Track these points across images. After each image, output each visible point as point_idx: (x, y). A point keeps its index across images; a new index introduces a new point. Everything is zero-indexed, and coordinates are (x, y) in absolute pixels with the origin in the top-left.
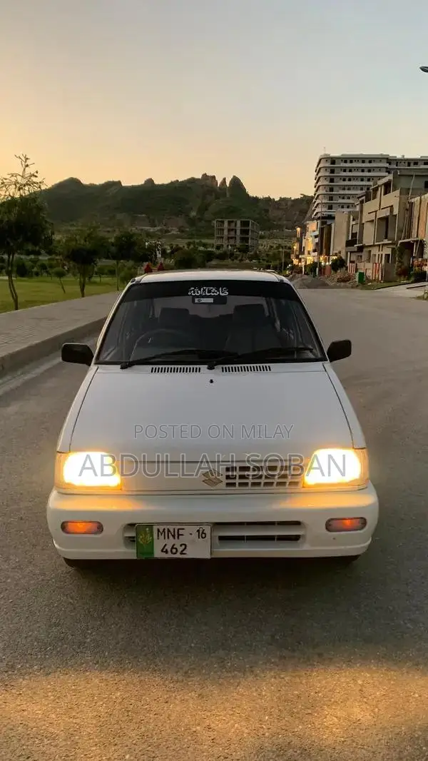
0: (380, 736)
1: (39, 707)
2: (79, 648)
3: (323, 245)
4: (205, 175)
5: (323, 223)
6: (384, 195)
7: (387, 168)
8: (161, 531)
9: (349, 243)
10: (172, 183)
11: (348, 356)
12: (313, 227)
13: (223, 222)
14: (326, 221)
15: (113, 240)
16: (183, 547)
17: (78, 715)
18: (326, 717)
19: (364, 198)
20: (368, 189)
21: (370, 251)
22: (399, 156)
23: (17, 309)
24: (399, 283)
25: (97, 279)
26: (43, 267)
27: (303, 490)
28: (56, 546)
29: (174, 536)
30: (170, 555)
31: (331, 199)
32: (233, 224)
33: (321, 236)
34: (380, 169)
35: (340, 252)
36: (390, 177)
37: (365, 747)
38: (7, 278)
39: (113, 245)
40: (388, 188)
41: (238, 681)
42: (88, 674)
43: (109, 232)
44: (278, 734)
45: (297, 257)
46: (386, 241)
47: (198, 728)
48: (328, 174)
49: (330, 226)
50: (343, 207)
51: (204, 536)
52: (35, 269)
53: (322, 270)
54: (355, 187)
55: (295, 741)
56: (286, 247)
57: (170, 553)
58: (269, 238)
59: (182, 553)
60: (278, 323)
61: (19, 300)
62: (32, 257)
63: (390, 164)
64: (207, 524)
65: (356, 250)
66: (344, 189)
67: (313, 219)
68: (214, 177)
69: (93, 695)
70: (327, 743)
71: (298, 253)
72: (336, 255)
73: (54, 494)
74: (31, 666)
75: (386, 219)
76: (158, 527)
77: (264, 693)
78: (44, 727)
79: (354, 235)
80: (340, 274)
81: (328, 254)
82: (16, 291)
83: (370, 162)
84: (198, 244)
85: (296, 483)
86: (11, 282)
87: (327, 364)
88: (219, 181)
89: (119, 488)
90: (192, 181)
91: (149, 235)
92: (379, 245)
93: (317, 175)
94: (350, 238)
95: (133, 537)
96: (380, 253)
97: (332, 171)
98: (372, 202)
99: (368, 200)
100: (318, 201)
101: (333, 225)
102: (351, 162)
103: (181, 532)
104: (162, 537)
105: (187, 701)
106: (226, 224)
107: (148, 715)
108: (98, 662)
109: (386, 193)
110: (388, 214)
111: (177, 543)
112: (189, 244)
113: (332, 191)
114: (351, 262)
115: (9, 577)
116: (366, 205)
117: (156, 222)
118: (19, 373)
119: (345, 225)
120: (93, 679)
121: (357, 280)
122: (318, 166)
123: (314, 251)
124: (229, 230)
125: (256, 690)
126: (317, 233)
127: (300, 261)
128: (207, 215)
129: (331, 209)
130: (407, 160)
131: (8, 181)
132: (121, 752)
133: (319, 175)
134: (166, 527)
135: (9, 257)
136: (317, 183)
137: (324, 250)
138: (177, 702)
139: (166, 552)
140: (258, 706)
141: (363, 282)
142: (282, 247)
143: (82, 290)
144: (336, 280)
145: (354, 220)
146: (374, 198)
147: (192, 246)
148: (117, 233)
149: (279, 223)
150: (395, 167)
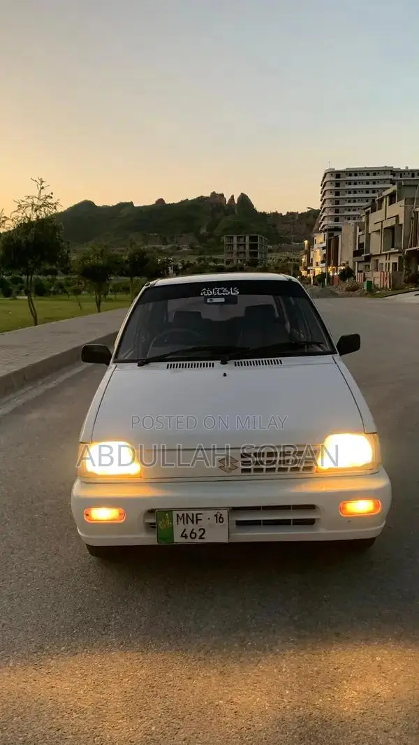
0: (399, 708)
1: (67, 684)
2: (104, 630)
3: (331, 256)
4: (213, 194)
5: (330, 235)
6: (389, 205)
7: (391, 180)
8: (180, 515)
9: (356, 254)
10: (182, 202)
11: (357, 350)
12: (320, 239)
13: (232, 238)
14: (333, 233)
15: (126, 258)
16: (202, 531)
17: (105, 691)
18: (345, 691)
19: (370, 209)
20: (374, 201)
21: (377, 261)
22: (403, 168)
23: (36, 324)
24: (406, 291)
25: (113, 296)
26: (61, 286)
27: (317, 475)
28: (80, 533)
29: (193, 522)
30: (189, 540)
31: (337, 211)
32: (242, 240)
33: (328, 248)
34: (384, 181)
35: (348, 263)
36: (395, 188)
37: (386, 718)
38: (26, 298)
39: (126, 262)
40: (392, 198)
41: (258, 658)
42: (113, 653)
43: (123, 251)
44: (299, 707)
45: (305, 269)
46: (393, 250)
47: (221, 702)
48: (333, 188)
49: (337, 238)
50: (349, 219)
51: (221, 520)
52: (52, 289)
53: (331, 280)
54: (361, 199)
55: (316, 713)
56: (294, 259)
57: (189, 537)
58: (278, 252)
59: (201, 538)
60: (288, 324)
61: (38, 318)
62: (50, 277)
63: (394, 175)
64: (224, 508)
65: (363, 260)
66: (349, 202)
67: (321, 232)
68: (222, 195)
69: (118, 673)
70: (347, 715)
71: (306, 265)
72: (344, 265)
73: (77, 484)
74: (59, 647)
75: (392, 228)
76: (178, 512)
77: (284, 670)
78: (72, 702)
79: (361, 245)
80: (348, 283)
81: (336, 264)
82: (36, 308)
83: (375, 174)
84: (208, 259)
85: (310, 468)
86: (30, 301)
87: (337, 356)
88: (228, 198)
89: (140, 476)
90: (201, 199)
91: (161, 252)
92: (386, 254)
93: (323, 189)
94: (357, 249)
95: (154, 524)
96: (388, 261)
97: (338, 185)
98: (378, 212)
99: (374, 210)
100: (324, 214)
101: (340, 236)
102: (356, 175)
103: (199, 517)
104: (181, 522)
105: (209, 677)
106: (235, 239)
107: (172, 690)
108: (122, 643)
109: (391, 203)
110: (394, 223)
111: (196, 527)
112: (200, 260)
113: (338, 204)
114: (358, 271)
115: (35, 568)
116: (372, 216)
117: (168, 240)
118: (40, 382)
119: (352, 235)
120: (119, 658)
121: (365, 288)
122: (323, 180)
123: (322, 262)
124: (239, 245)
125: (277, 667)
126: (324, 245)
127: (309, 272)
128: (217, 232)
129: (338, 221)
130: (412, 171)
131: (24, 203)
132: (147, 724)
133: (325, 189)
134: (185, 512)
135: (28, 278)
136: (323, 196)
137: (332, 261)
138: (200, 678)
139: (186, 537)
140: (278, 681)
141: (372, 290)
142: (291, 260)
143: (99, 305)
144: (344, 289)
145: (360, 231)
146: (380, 208)
147: (202, 262)
148: (131, 251)
149: (287, 236)
150: (399, 178)
